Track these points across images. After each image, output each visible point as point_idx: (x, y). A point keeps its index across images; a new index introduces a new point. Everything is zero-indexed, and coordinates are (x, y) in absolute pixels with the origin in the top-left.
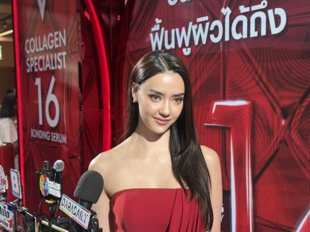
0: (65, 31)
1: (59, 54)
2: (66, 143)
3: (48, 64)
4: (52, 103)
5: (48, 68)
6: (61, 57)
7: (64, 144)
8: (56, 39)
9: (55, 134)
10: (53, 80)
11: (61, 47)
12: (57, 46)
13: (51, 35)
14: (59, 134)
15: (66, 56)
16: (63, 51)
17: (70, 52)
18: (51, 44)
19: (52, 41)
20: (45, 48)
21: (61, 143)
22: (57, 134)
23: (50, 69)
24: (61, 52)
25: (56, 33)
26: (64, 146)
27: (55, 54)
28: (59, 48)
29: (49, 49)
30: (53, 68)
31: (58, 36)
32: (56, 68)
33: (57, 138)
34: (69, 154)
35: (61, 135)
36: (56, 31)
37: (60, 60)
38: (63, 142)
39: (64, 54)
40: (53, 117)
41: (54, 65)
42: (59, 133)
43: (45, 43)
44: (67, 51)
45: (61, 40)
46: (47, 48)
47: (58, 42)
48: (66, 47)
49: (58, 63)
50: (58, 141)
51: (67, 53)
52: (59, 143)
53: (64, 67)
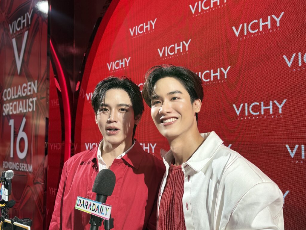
0: (36, 81)
1: (31, 100)
2: (32, 171)
3: (21, 108)
4: (22, 140)
5: (21, 111)
6: (32, 102)
7: (30, 172)
8: (29, 88)
9: (23, 164)
10: (24, 120)
11: (33, 94)
12: (29, 93)
13: (25, 85)
14: (27, 165)
15: (36, 101)
16: (34, 97)
17: (39, 97)
18: (24, 92)
19: (25, 90)
20: (19, 95)
21: (28, 172)
22: (25, 164)
23: (22, 112)
24: (32, 98)
25: (29, 83)
26: (30, 174)
27: (27, 100)
28: (31, 95)
29: (22, 96)
30: (25, 111)
31: (30, 86)
32: (27, 111)
33: (25, 168)
34: (34, 181)
35: (28, 165)
36: (29, 82)
37: (31, 105)
38: (29, 171)
39: (35, 99)
40: (22, 151)
41: (26, 109)
42: (26, 163)
43: (19, 92)
44: (37, 97)
45: (33, 89)
46: (21, 96)
47: (30, 91)
48: (36, 94)
49: (30, 107)
50: (25, 170)
51: (37, 99)
52: (26, 171)
53: (34, 110)
